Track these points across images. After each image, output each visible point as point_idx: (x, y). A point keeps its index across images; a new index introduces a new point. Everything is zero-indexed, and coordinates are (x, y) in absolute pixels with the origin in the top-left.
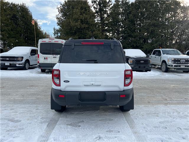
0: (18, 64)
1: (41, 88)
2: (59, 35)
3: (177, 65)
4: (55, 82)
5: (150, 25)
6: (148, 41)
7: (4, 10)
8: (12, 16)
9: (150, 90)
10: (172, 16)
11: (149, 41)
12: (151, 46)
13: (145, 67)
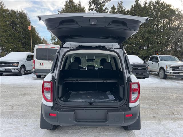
0: (13, 69)
1: (34, 97)
2: (56, 40)
3: (176, 72)
4: (46, 96)
5: (146, 32)
6: (143, 47)
7: (4, 16)
8: (11, 22)
9: (153, 101)
10: (168, 23)
11: (145, 48)
12: (147, 52)
13: (142, 74)
